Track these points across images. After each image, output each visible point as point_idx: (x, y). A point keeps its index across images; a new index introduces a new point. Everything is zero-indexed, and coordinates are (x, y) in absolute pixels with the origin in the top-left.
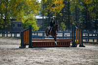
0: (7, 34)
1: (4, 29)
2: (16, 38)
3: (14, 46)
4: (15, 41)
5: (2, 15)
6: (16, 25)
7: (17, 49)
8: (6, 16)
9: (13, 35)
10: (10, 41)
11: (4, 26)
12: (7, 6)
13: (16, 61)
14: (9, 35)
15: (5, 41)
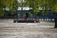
0: (46, 19)
1: (44, 16)
2: (51, 21)
3: (51, 26)
4: (51, 24)
5: (43, 7)
6: (52, 14)
7: (52, 28)
8: (46, 8)
9: (50, 20)
10: (48, 23)
11: (45, 14)
12: (47, 2)
13: (52, 36)
14: (48, 20)
15: (45, 23)
